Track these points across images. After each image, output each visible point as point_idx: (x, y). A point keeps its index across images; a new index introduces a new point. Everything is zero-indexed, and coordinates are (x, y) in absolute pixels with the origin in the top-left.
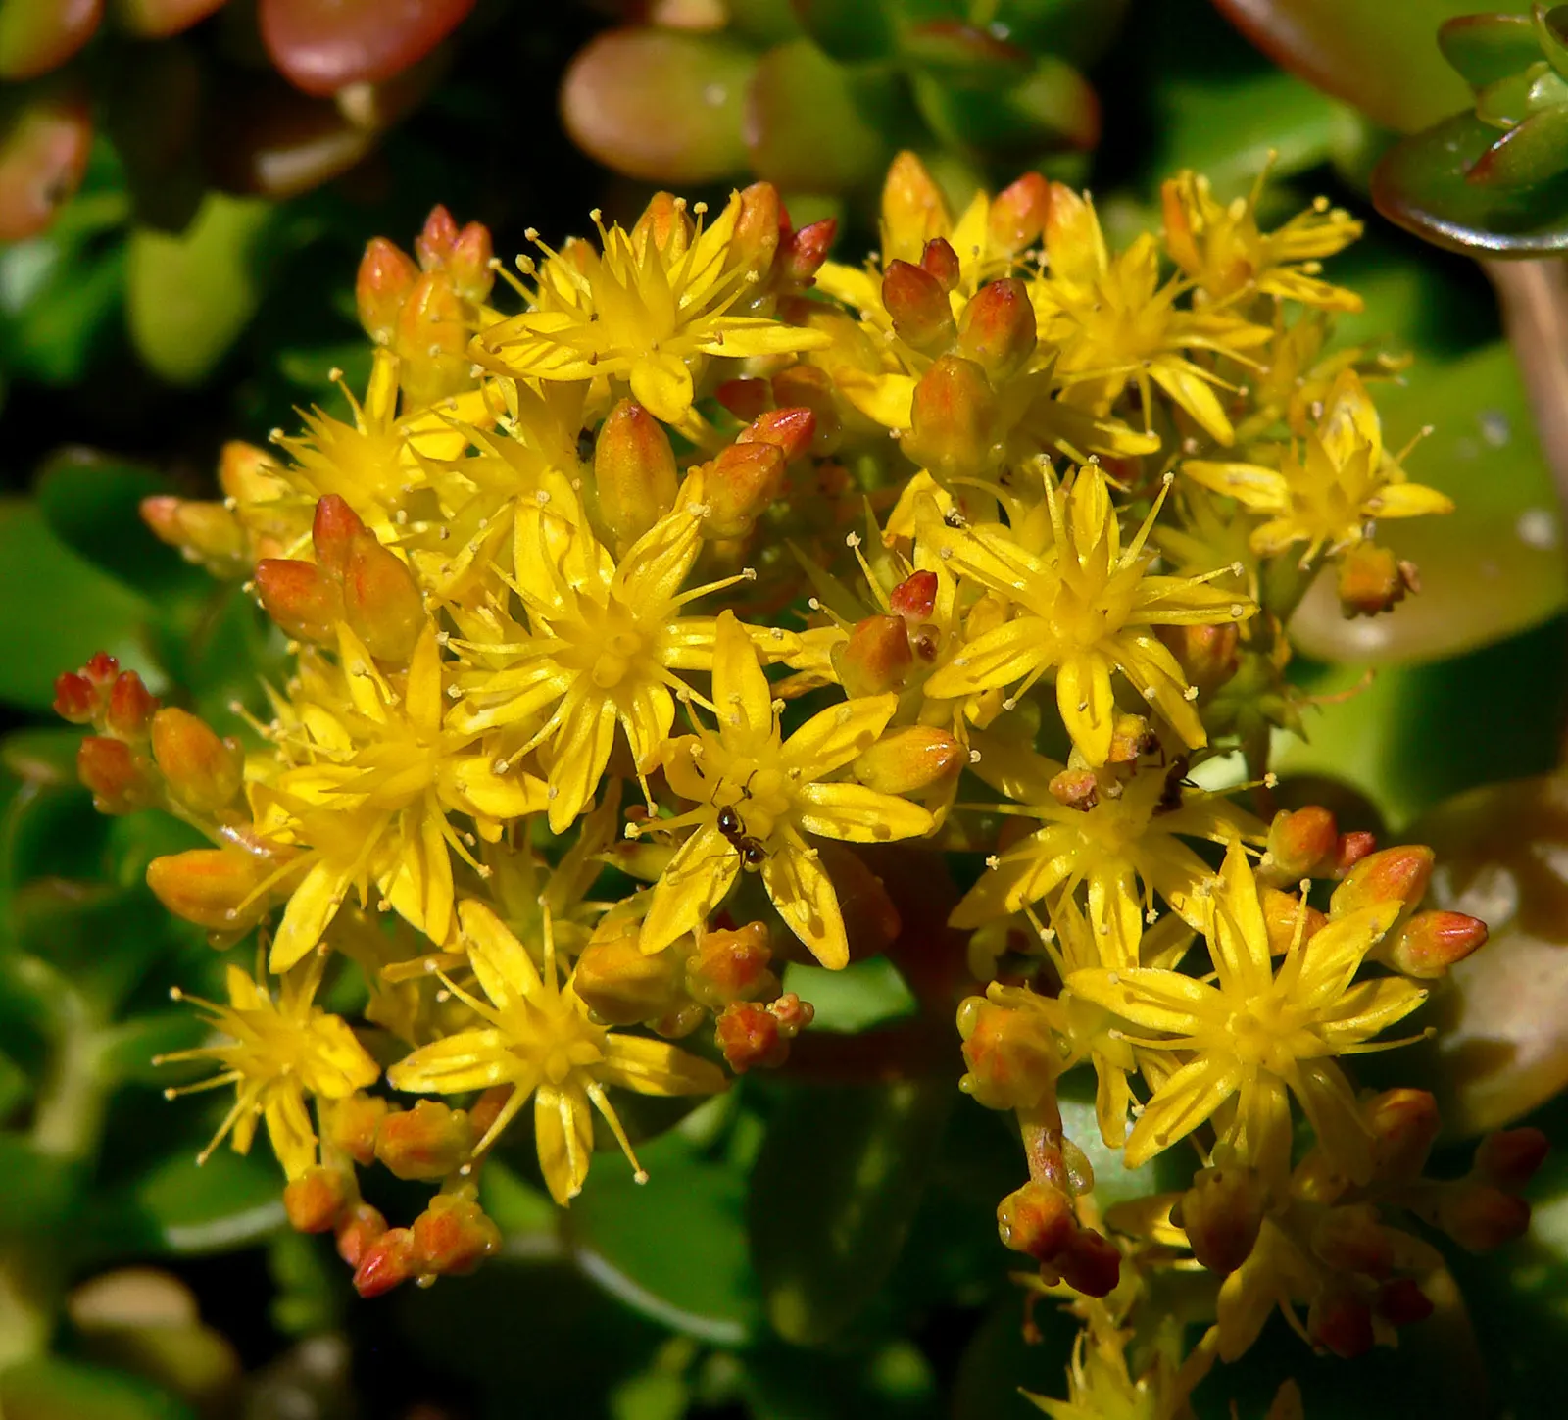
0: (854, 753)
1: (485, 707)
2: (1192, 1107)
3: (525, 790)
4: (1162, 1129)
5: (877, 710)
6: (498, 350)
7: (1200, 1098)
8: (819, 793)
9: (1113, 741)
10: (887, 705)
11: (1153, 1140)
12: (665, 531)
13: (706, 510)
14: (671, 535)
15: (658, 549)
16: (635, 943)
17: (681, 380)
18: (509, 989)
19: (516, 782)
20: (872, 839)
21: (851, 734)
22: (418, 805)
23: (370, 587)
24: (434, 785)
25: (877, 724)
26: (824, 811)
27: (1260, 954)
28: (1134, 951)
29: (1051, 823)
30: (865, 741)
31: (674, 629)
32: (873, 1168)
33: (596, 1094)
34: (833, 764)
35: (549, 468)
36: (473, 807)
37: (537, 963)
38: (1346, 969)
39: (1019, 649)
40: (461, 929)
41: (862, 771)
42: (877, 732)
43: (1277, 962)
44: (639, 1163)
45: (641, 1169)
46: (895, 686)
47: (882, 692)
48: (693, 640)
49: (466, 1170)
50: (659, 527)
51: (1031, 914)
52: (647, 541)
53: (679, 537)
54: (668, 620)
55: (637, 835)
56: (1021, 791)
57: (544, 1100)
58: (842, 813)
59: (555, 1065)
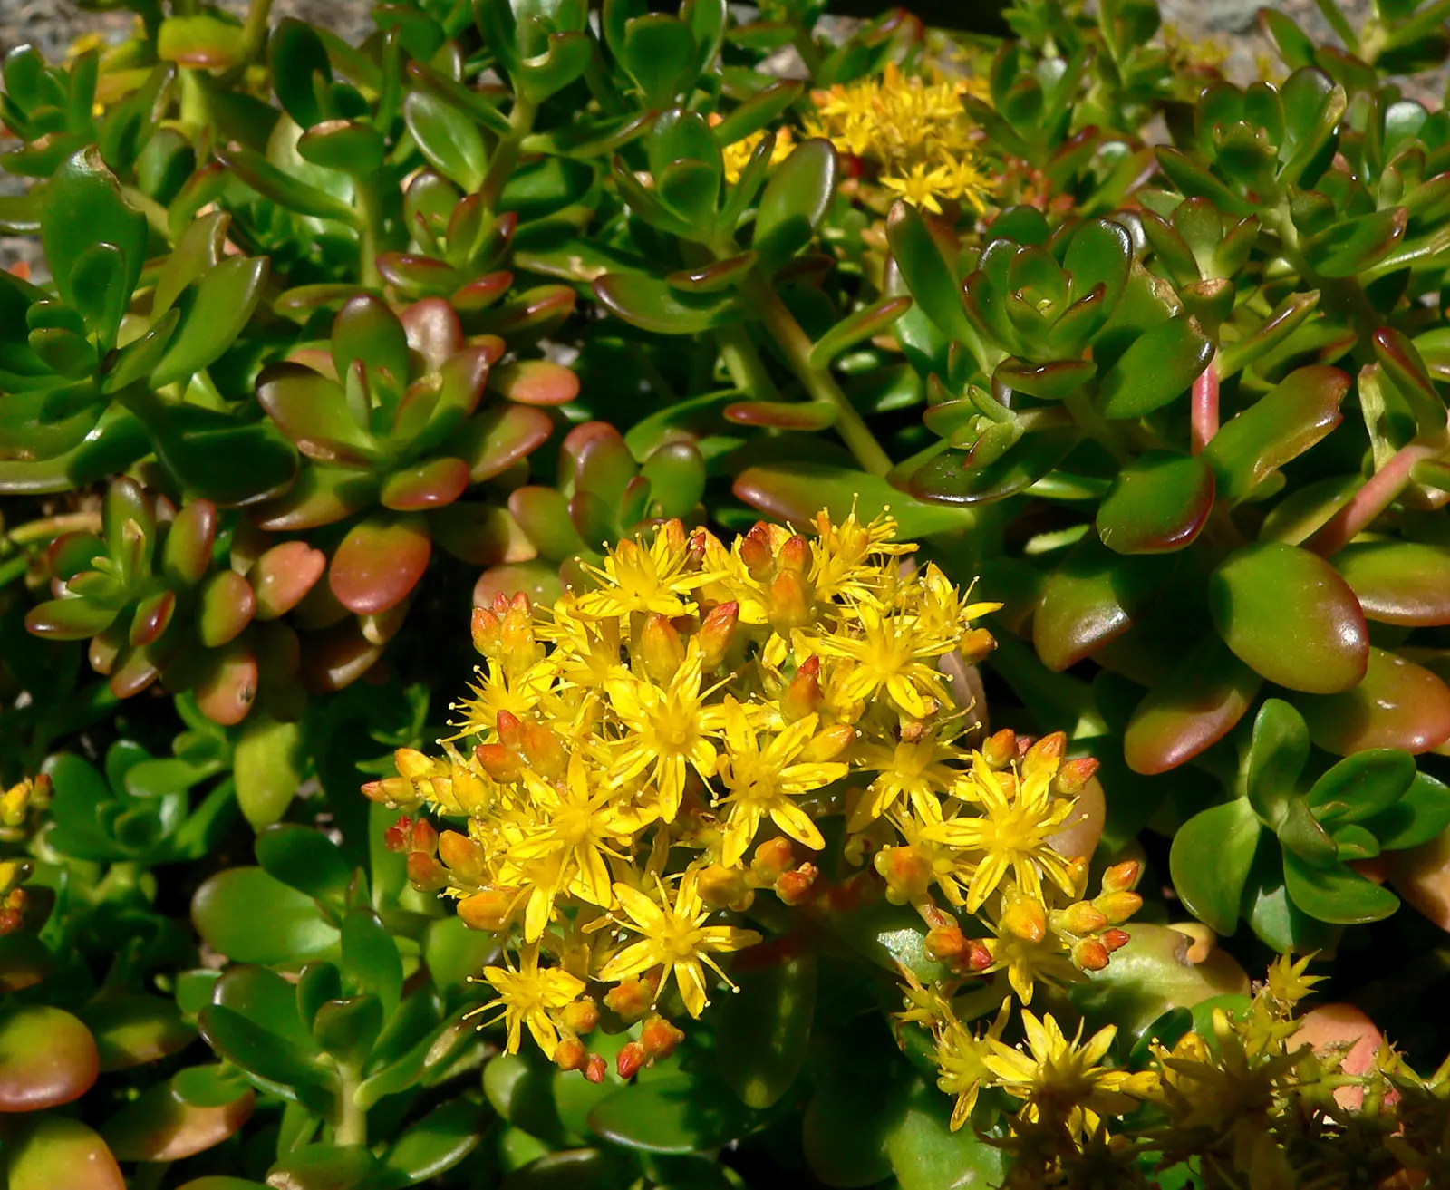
0: (801, 747)
1: (617, 775)
2: (992, 876)
3: (639, 817)
4: (980, 893)
5: (808, 723)
6: (583, 607)
7: (995, 871)
8: (786, 773)
9: (925, 706)
10: (814, 718)
11: (977, 897)
12: (684, 671)
13: (703, 653)
14: (688, 671)
15: (684, 679)
16: (721, 863)
17: (673, 601)
18: (648, 919)
19: (633, 814)
20: (820, 786)
21: (797, 740)
22: (583, 842)
23: (538, 743)
24: (590, 830)
25: (810, 730)
26: (794, 780)
27: (1003, 800)
28: (940, 818)
29: (884, 771)
30: (805, 741)
31: (700, 713)
32: (786, 1005)
33: (703, 957)
34: (790, 758)
35: (610, 666)
36: (613, 833)
37: (659, 902)
38: (1042, 795)
39: (866, 679)
40: (616, 898)
41: (804, 756)
42: (810, 735)
43: (1011, 800)
44: (733, 983)
45: (736, 986)
46: (814, 709)
47: (810, 713)
48: (710, 715)
49: (654, 1007)
50: (682, 668)
51: (886, 815)
52: (678, 676)
53: (691, 672)
54: (698, 709)
55: (717, 805)
56: (865, 761)
57: (679, 968)
58: (803, 779)
59: (682, 947)
